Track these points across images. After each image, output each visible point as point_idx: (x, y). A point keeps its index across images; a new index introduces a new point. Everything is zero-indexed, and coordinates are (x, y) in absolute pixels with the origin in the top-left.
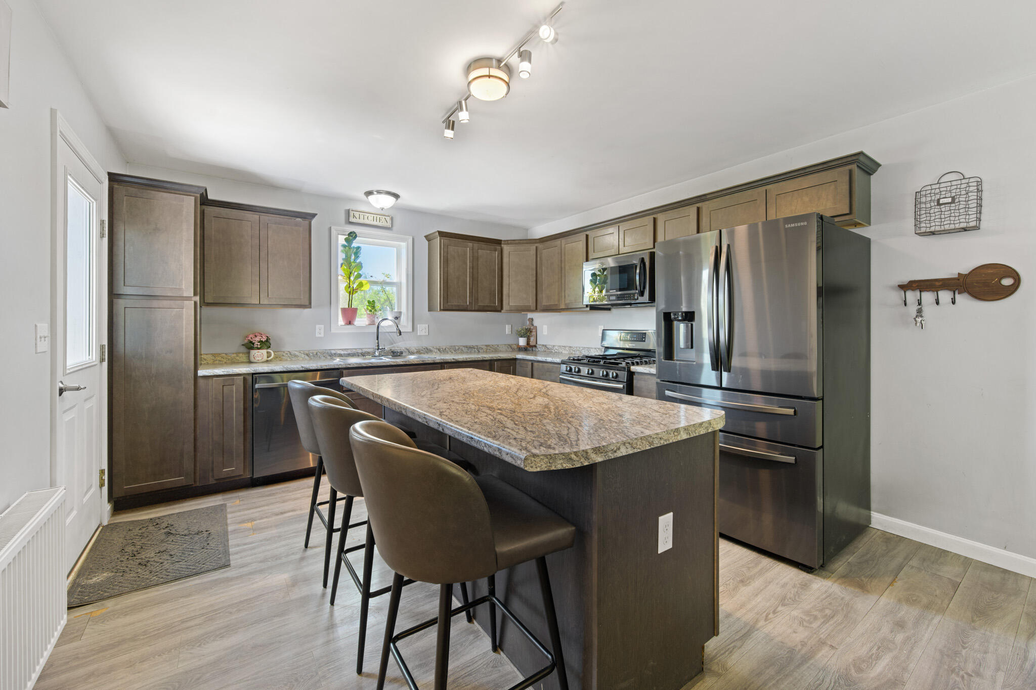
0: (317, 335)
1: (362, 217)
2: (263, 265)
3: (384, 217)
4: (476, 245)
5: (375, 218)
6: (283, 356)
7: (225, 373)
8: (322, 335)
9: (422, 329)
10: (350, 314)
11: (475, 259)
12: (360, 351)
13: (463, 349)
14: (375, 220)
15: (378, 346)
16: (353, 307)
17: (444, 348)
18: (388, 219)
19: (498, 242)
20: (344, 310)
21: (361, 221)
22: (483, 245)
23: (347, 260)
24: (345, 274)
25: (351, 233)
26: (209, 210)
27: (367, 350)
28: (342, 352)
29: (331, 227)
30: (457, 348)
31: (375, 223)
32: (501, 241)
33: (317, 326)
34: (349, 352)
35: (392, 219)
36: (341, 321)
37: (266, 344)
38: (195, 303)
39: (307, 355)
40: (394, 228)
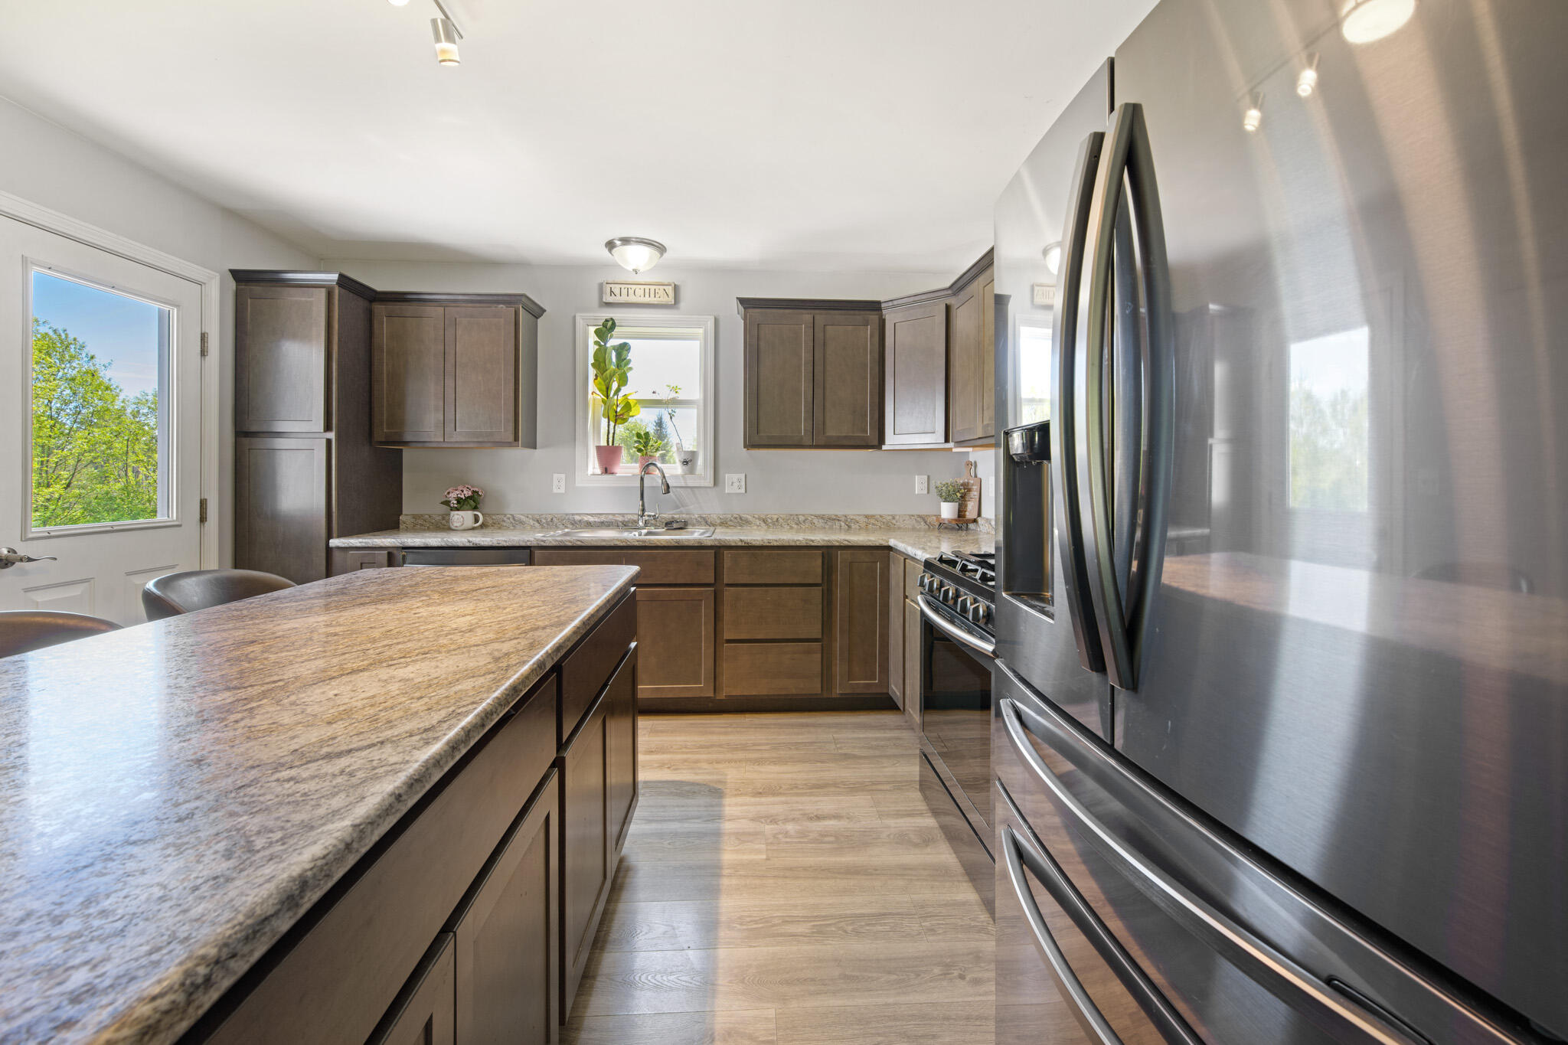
0: (555, 491)
1: (624, 292)
2: (449, 382)
3: (662, 287)
4: (821, 317)
5: (647, 291)
6: (504, 521)
7: (363, 545)
8: (562, 490)
9: (733, 482)
10: (608, 456)
11: (818, 345)
12: (620, 519)
13: (815, 521)
14: (647, 295)
15: (643, 510)
16: (616, 444)
17: (775, 517)
18: (670, 290)
19: (875, 306)
20: (599, 448)
21: (623, 299)
22: (837, 315)
23: (602, 369)
24: (600, 390)
25: (607, 321)
26: (379, 309)
27: (630, 517)
28: (591, 519)
29: (575, 316)
30: (802, 518)
31: (647, 300)
32: (879, 303)
33: (556, 476)
34: (603, 519)
35: (676, 288)
36: (594, 466)
37: (472, 502)
38: (329, 442)
39: (538, 521)
40: (682, 305)
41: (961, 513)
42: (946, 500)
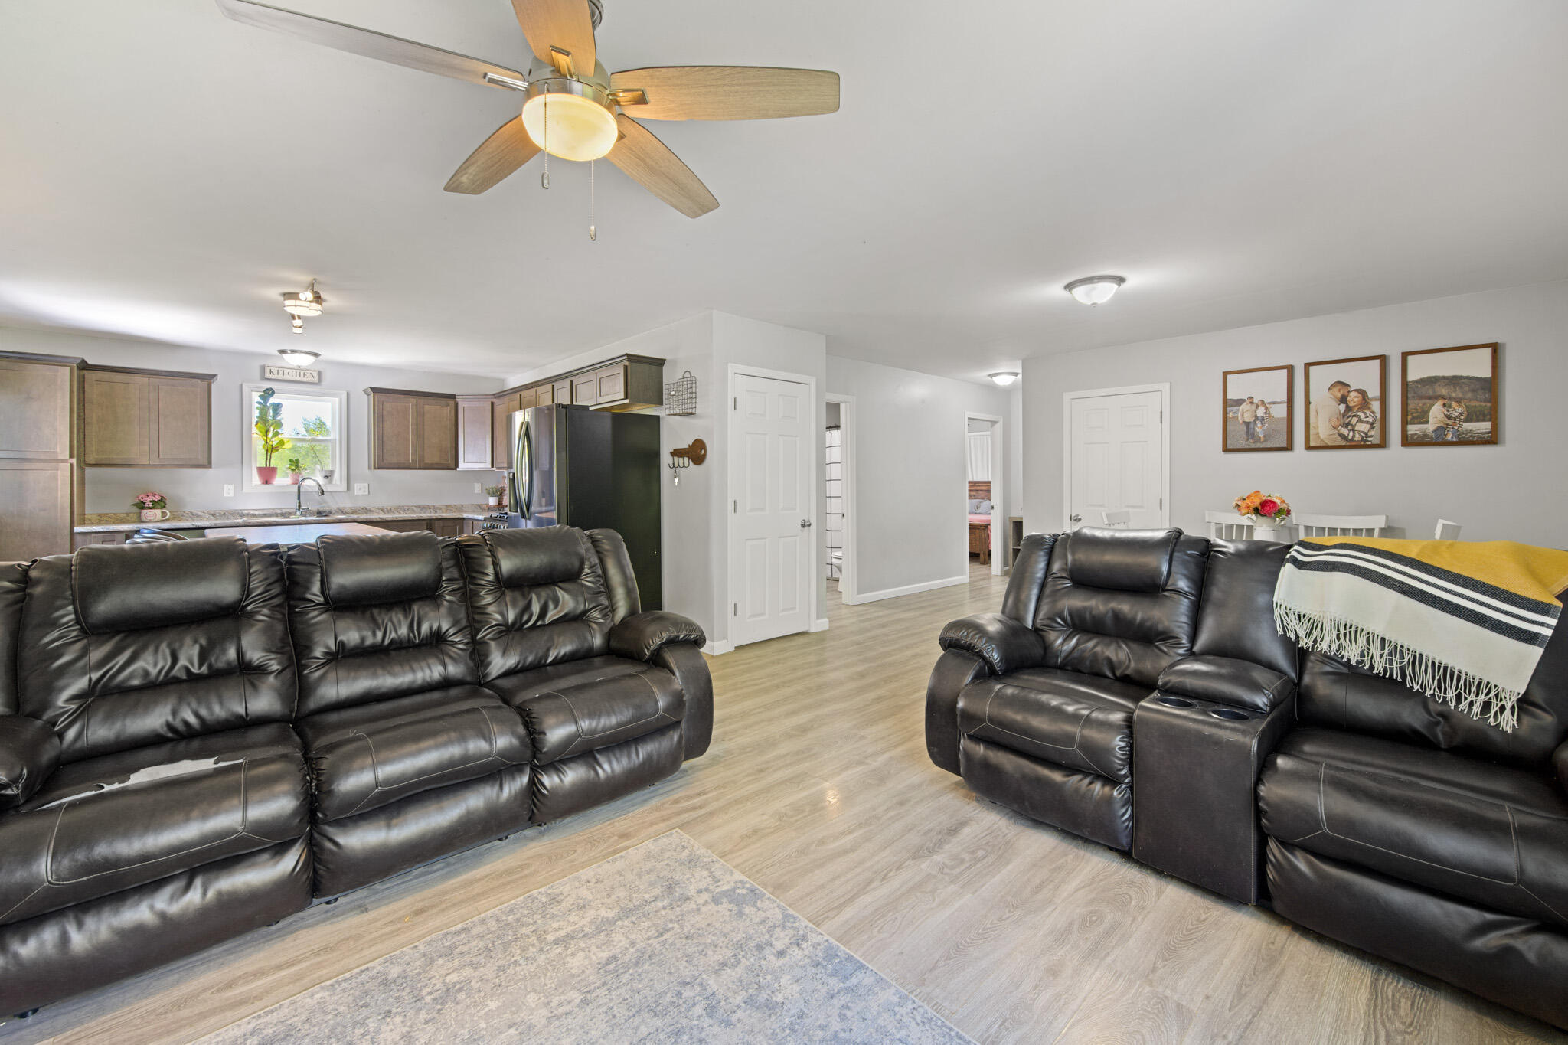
0: (226, 495)
1: (281, 372)
2: (154, 427)
3: (309, 372)
4: (421, 401)
5: (298, 373)
6: (183, 516)
7: (105, 530)
8: (232, 495)
9: (360, 488)
10: (267, 474)
11: (419, 414)
12: (279, 512)
13: (415, 509)
14: (298, 376)
15: (300, 506)
16: (272, 466)
17: (389, 508)
18: (315, 374)
19: (453, 397)
20: (260, 469)
21: (280, 377)
22: (431, 400)
23: (263, 418)
24: (261, 432)
25: (267, 389)
26: (88, 374)
27: (288, 510)
28: (257, 513)
29: (242, 385)
30: (407, 508)
31: (298, 378)
32: (455, 395)
33: (226, 486)
34: (265, 512)
35: (320, 373)
36: (256, 479)
37: (161, 503)
38: (72, 465)
39: (212, 515)
40: (323, 383)
41: (500, 502)
42: (492, 496)
